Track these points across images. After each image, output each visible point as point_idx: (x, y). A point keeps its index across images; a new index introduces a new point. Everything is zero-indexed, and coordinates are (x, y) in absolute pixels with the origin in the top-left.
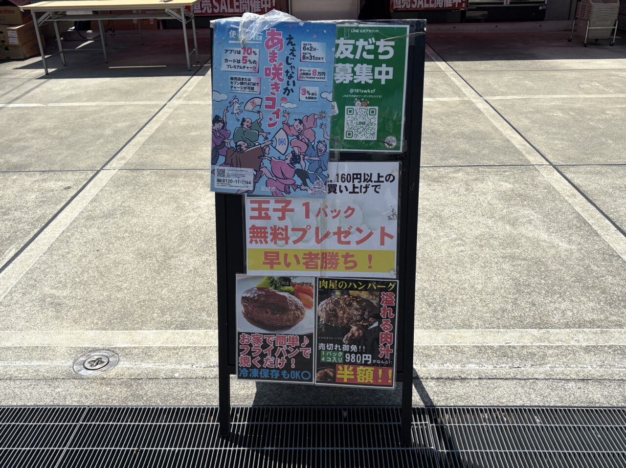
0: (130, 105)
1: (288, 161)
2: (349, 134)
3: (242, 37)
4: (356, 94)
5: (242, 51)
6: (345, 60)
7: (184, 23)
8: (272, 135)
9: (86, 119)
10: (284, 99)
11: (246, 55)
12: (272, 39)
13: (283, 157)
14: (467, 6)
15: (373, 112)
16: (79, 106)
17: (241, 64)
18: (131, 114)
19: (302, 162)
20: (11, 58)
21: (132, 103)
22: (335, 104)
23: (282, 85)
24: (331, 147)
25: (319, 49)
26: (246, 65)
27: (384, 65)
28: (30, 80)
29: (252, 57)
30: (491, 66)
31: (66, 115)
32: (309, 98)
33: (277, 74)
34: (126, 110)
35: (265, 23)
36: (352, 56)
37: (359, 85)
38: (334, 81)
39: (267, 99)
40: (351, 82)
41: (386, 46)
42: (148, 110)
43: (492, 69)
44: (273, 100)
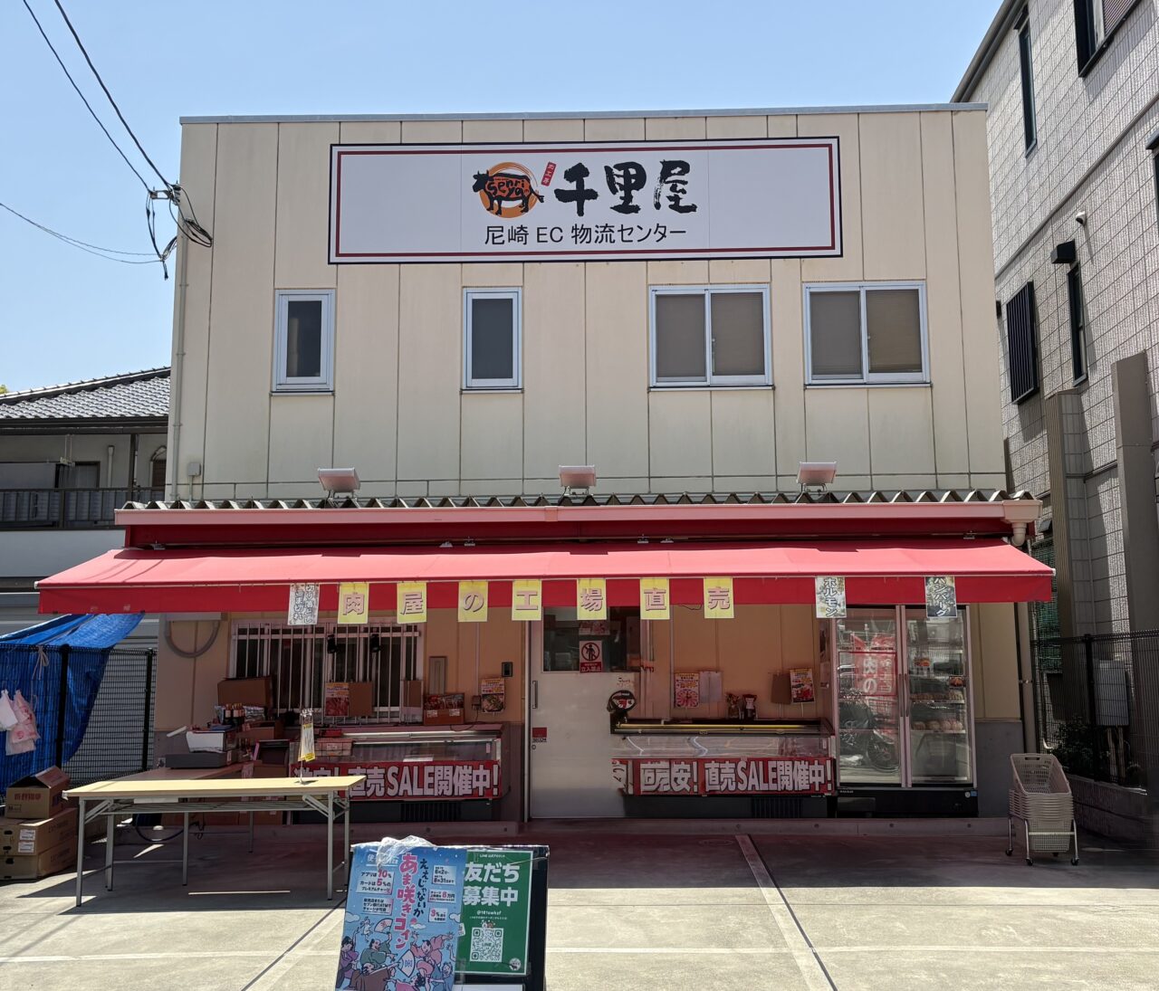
0: (222, 958)
1: (413, 984)
2: (475, 956)
3: (379, 861)
4: (483, 915)
5: (378, 874)
6: (474, 883)
7: (331, 817)
8: (399, 956)
9: (147, 980)
10: (414, 921)
11: (382, 877)
12: (407, 863)
13: (408, 980)
14: (835, 787)
15: (498, 933)
16: (134, 960)
17: (376, 886)
18: (221, 971)
19: (427, 984)
20: (13, 878)
21: (225, 954)
22: (462, 925)
23: (413, 906)
24: (457, 969)
25: (450, 872)
26: (380, 887)
27: (510, 888)
28: (49, 915)
29: (387, 880)
30: (853, 896)
31: (113, 974)
32: (438, 919)
33: (409, 896)
34: (214, 966)
35: (401, 848)
36: (480, 880)
37: (486, 907)
38: (463, 902)
39: (398, 920)
40: (479, 904)
41: (511, 870)
42: (252, 965)
43: (852, 902)
44: (403, 921)
